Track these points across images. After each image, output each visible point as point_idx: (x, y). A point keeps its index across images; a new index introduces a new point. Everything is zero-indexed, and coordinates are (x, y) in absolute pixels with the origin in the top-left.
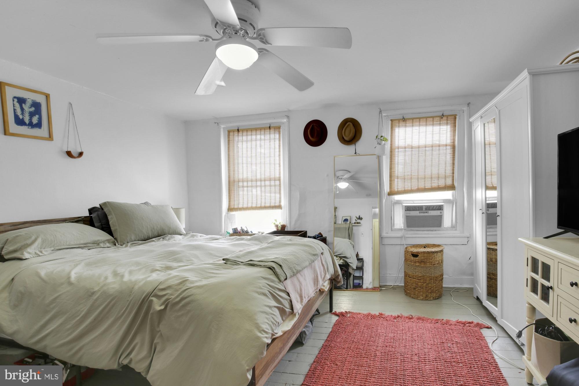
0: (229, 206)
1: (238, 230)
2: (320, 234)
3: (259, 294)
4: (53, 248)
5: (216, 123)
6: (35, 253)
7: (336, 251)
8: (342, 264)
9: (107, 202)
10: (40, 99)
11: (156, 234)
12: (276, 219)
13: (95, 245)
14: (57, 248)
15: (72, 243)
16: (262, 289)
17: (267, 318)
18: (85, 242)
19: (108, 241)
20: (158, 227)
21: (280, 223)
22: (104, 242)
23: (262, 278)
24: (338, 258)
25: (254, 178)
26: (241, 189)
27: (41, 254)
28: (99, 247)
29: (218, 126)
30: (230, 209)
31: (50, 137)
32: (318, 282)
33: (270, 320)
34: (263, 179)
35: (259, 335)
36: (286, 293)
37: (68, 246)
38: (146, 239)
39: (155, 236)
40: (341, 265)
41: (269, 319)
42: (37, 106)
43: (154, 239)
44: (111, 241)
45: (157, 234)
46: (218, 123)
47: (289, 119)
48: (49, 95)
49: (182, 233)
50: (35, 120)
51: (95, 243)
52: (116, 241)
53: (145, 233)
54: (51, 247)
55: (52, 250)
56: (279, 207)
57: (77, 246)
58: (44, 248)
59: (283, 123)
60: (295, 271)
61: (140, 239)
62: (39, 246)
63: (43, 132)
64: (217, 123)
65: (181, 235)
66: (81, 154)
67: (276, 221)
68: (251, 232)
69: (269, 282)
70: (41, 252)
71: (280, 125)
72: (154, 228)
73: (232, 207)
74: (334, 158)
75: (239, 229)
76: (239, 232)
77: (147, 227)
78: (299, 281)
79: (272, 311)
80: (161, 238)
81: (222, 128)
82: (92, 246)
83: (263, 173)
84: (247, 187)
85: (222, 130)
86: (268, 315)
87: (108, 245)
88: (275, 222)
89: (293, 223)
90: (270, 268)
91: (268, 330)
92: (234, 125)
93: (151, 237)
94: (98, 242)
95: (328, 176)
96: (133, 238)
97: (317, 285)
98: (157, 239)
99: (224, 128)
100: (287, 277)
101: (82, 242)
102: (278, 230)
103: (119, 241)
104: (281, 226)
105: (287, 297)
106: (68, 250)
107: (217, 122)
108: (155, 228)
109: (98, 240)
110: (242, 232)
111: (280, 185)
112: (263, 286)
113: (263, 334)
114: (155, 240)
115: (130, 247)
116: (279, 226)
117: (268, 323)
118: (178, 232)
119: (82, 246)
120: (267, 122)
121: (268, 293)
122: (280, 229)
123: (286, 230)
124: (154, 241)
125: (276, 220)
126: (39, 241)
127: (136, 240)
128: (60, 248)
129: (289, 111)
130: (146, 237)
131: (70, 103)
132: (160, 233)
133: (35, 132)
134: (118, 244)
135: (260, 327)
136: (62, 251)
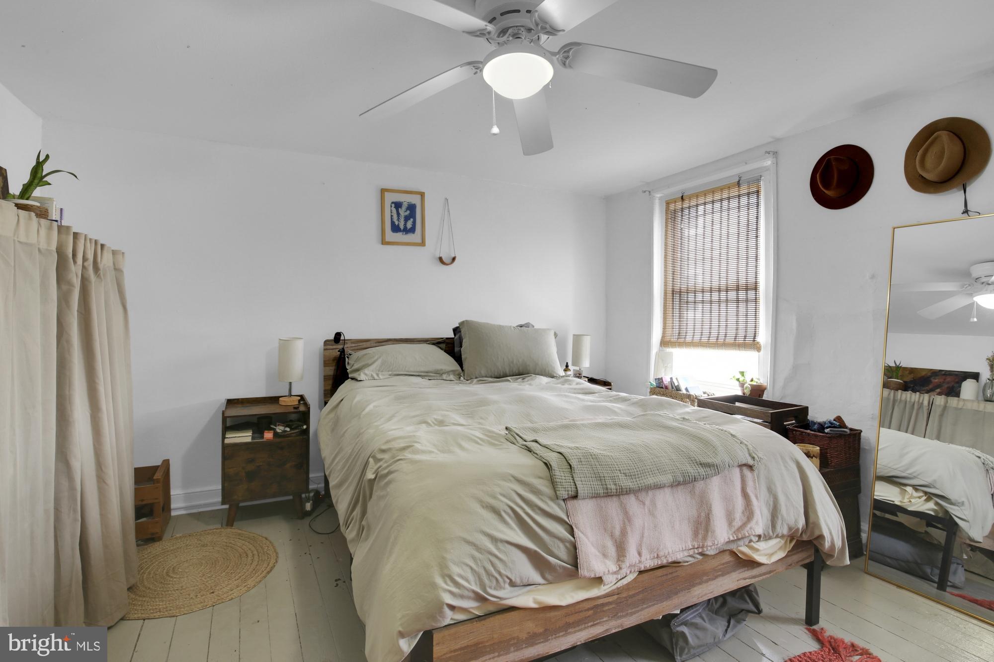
0: (663, 337)
1: (665, 383)
2: (839, 419)
3: (483, 507)
4: (390, 373)
5: (645, 192)
6: (372, 375)
7: (915, 474)
8: (932, 513)
9: (466, 321)
10: (415, 200)
11: (515, 370)
12: (742, 371)
13: (438, 375)
14: (395, 373)
15: (412, 369)
16: (495, 498)
17: (474, 558)
18: (426, 370)
19: (453, 372)
20: (518, 361)
21: (752, 380)
22: (448, 373)
23: (511, 478)
24: (921, 494)
25: (707, 285)
26: (691, 306)
27: (376, 377)
28: (441, 378)
29: (650, 196)
30: (664, 343)
31: (423, 244)
32: (710, 533)
33: (479, 563)
34: (723, 287)
35: (439, 581)
36: (567, 526)
37: (407, 372)
38: (500, 376)
39: (515, 374)
40: (932, 515)
41: (480, 560)
42: (412, 208)
43: (509, 378)
44: (457, 373)
45: (517, 372)
46: (650, 192)
47: (777, 158)
48: (424, 193)
49: (555, 375)
50: (409, 225)
51: (438, 372)
52: (462, 374)
53: (500, 367)
54: (388, 371)
55: (390, 375)
56: (754, 345)
57: (417, 374)
58: (382, 371)
59: (767, 169)
60: (613, 487)
61: (493, 376)
62: (378, 368)
63: (415, 237)
64: (647, 192)
65: (553, 377)
66: (454, 259)
67: (743, 375)
68: (687, 390)
69: (525, 491)
70: (378, 375)
71: (760, 174)
72: (512, 362)
73: (667, 339)
74: (891, 230)
75: (667, 380)
76: (666, 388)
77: (504, 359)
78: (626, 513)
79: (498, 549)
80: (520, 378)
81: (657, 199)
82: (434, 376)
83: (723, 275)
84: (703, 302)
85: (657, 202)
86: (481, 553)
87: (452, 377)
88: (739, 376)
89: (780, 383)
90: (546, 464)
91: (467, 580)
92: (675, 190)
93: (508, 375)
94: (441, 372)
95: (873, 277)
96: (483, 372)
97: (705, 538)
98: (514, 378)
99: (660, 199)
100: (577, 493)
101: (422, 369)
102: (744, 394)
103: (466, 375)
104: (750, 386)
105: (567, 535)
106: (407, 377)
107: (648, 190)
108: (515, 362)
109: (442, 370)
110: (670, 387)
111: (756, 300)
112: (501, 494)
113: (446, 583)
114: (510, 380)
115: (476, 384)
116: (745, 385)
117: (471, 568)
118: (549, 371)
119: (422, 374)
120: (730, 173)
121: (505, 511)
122: (748, 392)
123: (765, 397)
124: (508, 381)
125: (742, 373)
126: (379, 362)
127: (488, 376)
128: (398, 373)
129: (778, 140)
130: (502, 374)
131: (446, 199)
132: (521, 371)
133: (409, 238)
134: (464, 379)
135: (447, 567)
136: (398, 377)
